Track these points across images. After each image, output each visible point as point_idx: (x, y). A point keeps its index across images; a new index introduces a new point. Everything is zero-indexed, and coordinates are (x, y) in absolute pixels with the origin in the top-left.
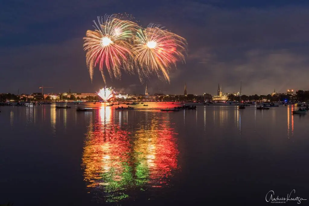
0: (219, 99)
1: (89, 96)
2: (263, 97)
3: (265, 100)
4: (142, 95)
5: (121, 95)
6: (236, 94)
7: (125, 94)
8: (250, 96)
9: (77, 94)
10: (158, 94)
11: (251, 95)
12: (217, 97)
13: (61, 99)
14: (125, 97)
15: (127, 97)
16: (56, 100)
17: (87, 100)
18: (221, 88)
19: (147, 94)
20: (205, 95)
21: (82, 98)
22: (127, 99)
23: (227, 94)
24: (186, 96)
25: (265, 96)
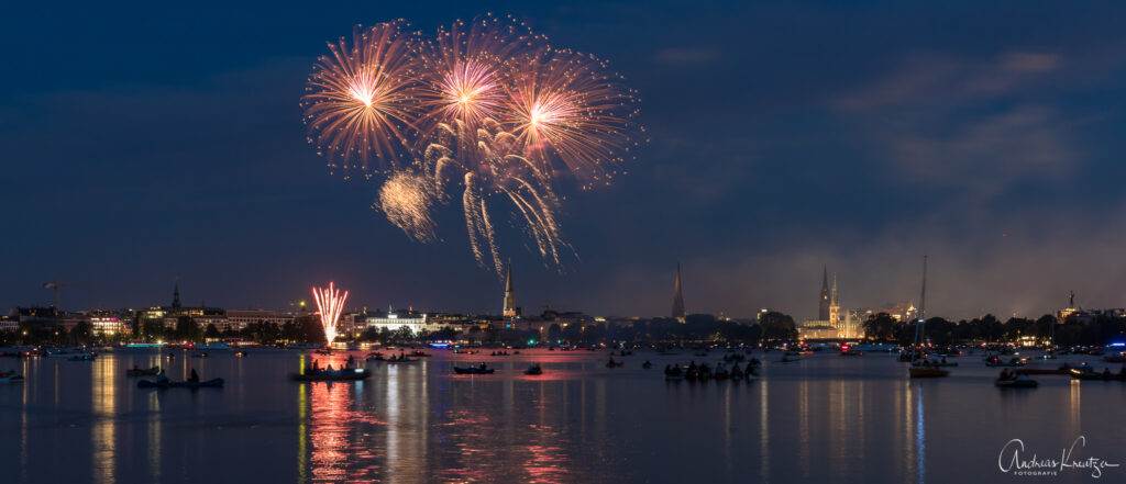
0: (828, 335)
1: (260, 322)
2: (1019, 326)
3: (1028, 341)
4: (487, 318)
5: (395, 316)
6: (904, 313)
7: (416, 315)
8: (963, 322)
9: (205, 313)
10: (558, 315)
11: (969, 319)
12: (819, 327)
13: (135, 335)
14: (415, 327)
15: (424, 326)
16: (118, 337)
17: (252, 339)
18: (834, 290)
19: (512, 312)
20: (763, 315)
21: (231, 334)
22: (425, 337)
23: (861, 312)
24: (681, 320)
25: (1032, 322)
